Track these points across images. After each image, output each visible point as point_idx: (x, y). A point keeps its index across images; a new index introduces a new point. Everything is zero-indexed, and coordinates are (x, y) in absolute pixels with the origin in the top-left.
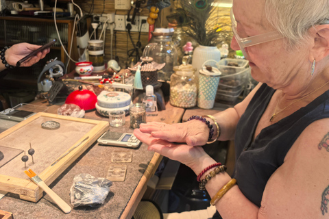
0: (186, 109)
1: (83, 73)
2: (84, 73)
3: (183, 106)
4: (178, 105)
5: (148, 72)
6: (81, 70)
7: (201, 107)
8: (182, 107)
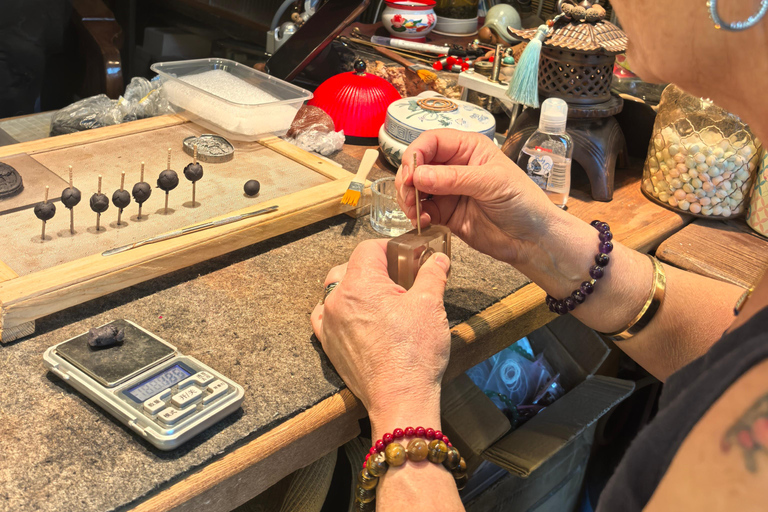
0: (690, 218)
1: (399, 30)
2: (403, 29)
3: (684, 205)
4: (663, 198)
5: (573, 53)
6: (397, 19)
7: (757, 228)
8: (676, 210)
